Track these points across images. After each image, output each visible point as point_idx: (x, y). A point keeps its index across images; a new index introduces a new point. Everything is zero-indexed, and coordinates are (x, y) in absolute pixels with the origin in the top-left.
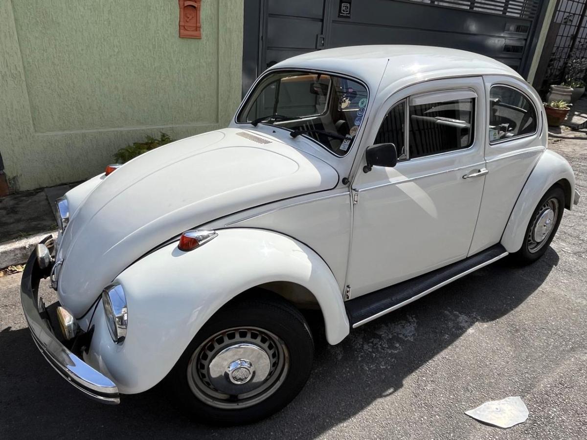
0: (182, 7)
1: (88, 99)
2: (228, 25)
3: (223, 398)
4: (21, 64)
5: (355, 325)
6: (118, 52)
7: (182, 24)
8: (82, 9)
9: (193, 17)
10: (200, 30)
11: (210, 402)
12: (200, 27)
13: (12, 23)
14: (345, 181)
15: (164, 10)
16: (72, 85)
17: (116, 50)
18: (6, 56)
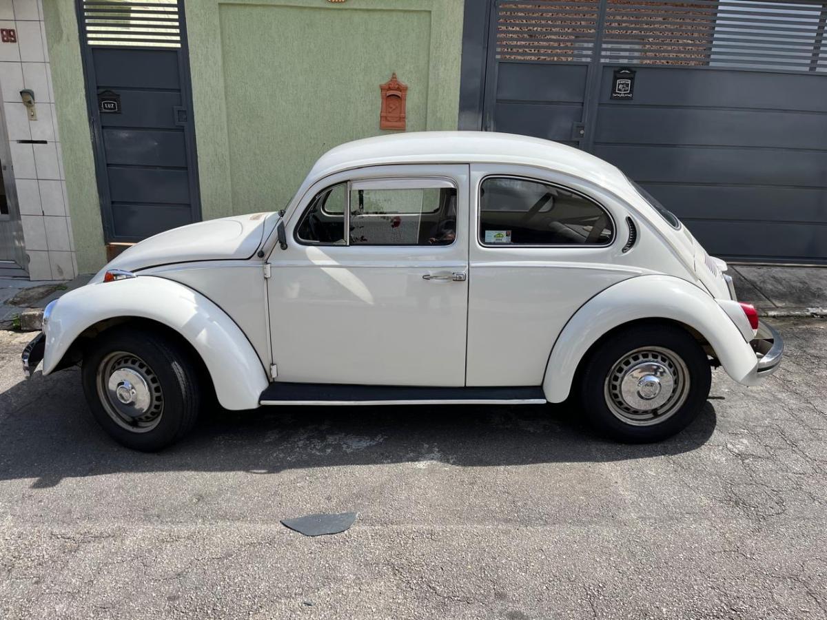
0: (385, 97)
1: (282, 189)
2: (438, 115)
3: (128, 420)
4: (227, 153)
5: (264, 402)
6: (315, 144)
7: (384, 114)
8: (284, 104)
9: (397, 107)
10: (405, 121)
11: (114, 417)
12: (404, 118)
13: (224, 118)
14: (261, 255)
15: (365, 101)
16: (269, 174)
17: (313, 142)
18: (217, 146)
